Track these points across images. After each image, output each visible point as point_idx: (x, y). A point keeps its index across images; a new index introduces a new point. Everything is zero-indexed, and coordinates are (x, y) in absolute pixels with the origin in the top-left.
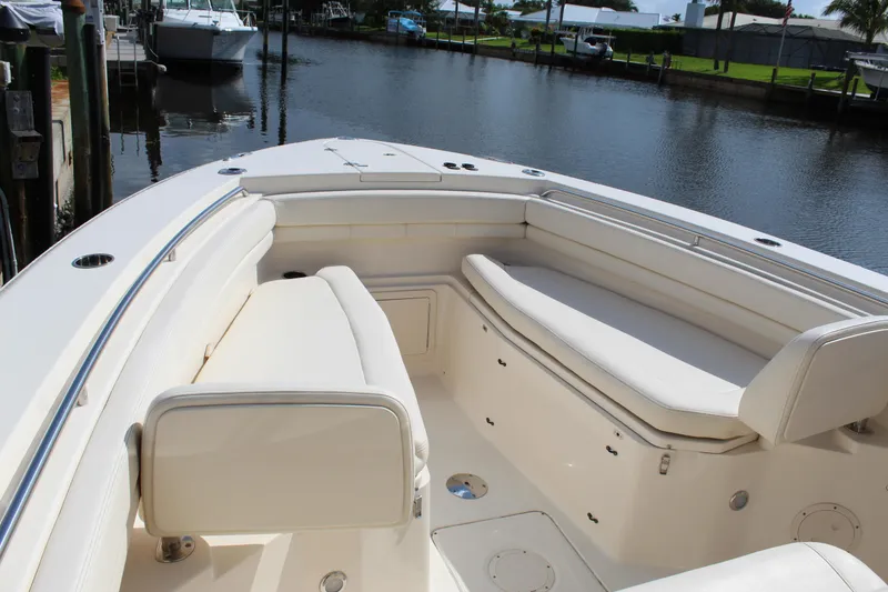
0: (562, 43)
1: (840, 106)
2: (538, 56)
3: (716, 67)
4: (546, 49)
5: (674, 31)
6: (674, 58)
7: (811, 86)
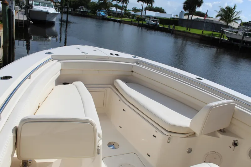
0: (145, 21)
1: (220, 42)
2: (138, 24)
3: (187, 29)
4: (141, 22)
5: (176, 19)
6: (176, 27)
7: (212, 36)
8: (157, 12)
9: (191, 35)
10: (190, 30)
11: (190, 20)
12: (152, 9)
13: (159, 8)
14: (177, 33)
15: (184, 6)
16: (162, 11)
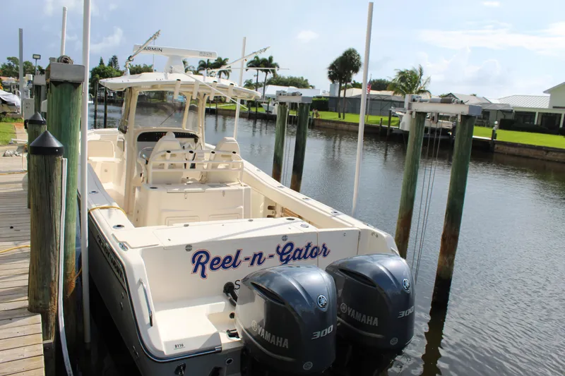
0: (261, 106)
1: (388, 134)
2: (250, 114)
3: (340, 117)
4: (253, 110)
5: (323, 99)
6: (320, 113)
7: (381, 124)
8: (291, 87)
9: (345, 127)
10: (344, 118)
11: (342, 98)
12: (280, 81)
13: (295, 79)
14: (322, 124)
15: (330, 72)
16: (303, 83)
